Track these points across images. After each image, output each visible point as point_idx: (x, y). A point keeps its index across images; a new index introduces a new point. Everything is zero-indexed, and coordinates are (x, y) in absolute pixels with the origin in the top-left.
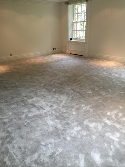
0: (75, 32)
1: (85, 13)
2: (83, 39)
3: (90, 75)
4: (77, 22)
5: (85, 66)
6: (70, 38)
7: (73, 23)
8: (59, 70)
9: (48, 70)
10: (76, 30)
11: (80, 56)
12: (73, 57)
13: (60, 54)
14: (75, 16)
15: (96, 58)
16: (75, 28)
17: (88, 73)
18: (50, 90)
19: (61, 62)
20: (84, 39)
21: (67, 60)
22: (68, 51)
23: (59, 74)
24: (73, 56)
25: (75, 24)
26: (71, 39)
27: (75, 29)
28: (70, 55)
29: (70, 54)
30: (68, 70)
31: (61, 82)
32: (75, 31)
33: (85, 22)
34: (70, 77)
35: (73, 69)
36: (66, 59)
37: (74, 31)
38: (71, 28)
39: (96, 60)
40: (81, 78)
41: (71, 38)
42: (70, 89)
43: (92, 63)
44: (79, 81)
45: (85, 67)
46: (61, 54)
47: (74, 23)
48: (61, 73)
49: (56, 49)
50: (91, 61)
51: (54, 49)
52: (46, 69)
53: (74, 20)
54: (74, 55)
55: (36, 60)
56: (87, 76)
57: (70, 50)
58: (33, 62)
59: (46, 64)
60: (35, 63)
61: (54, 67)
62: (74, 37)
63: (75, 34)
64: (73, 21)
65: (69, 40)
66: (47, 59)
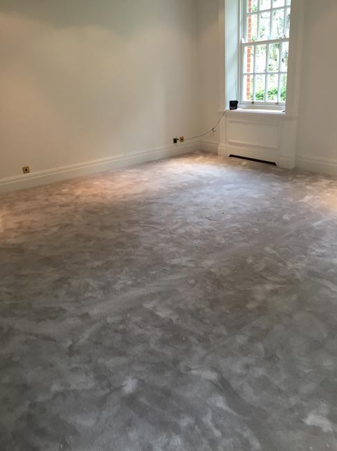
0: (248, 80)
1: (285, 7)
2: (277, 104)
3: (312, 274)
4: (255, 44)
5: (286, 217)
6: (231, 102)
7: (241, 47)
8: (181, 236)
9: (137, 236)
10: (252, 71)
11: (263, 165)
12: (240, 168)
13: (197, 159)
14: (250, 21)
15: (328, 177)
16: (249, 66)
17: (301, 259)
18: (109, 385)
19: (195, 192)
20: (282, 104)
21: (219, 182)
22: (225, 148)
23: (175, 261)
24: (240, 164)
25: (249, 51)
26: (234, 105)
27: (248, 70)
28: (229, 163)
29: (231, 156)
30: (218, 238)
31: (174, 318)
32: (248, 75)
33: (285, 40)
34: (218, 282)
35: (238, 229)
36: (214, 178)
37: (245, 78)
38: (236, 65)
39: (328, 182)
40: (268, 287)
41: (235, 99)
42: (213, 376)
43: (314, 199)
44: (262, 309)
45: (286, 222)
46: (200, 158)
47: (246, 48)
48: (185, 255)
49: (182, 140)
50: (308, 187)
51: (175, 141)
52: (130, 230)
53: (244, 37)
54: (245, 162)
55: (108, 184)
56: (298, 275)
57: (230, 143)
58: (94, 195)
59: (139, 204)
60: (102, 201)
61: (163, 221)
62: (245, 98)
63: (248, 85)
64: (243, 42)
65: (228, 107)
66: (145, 182)
